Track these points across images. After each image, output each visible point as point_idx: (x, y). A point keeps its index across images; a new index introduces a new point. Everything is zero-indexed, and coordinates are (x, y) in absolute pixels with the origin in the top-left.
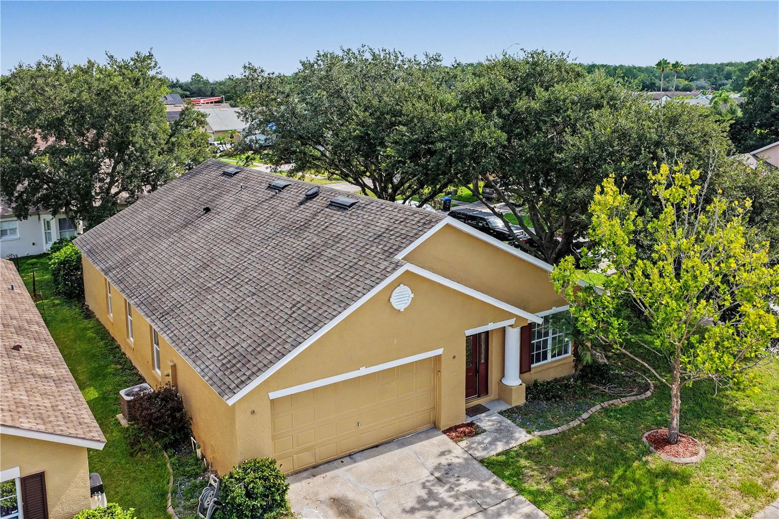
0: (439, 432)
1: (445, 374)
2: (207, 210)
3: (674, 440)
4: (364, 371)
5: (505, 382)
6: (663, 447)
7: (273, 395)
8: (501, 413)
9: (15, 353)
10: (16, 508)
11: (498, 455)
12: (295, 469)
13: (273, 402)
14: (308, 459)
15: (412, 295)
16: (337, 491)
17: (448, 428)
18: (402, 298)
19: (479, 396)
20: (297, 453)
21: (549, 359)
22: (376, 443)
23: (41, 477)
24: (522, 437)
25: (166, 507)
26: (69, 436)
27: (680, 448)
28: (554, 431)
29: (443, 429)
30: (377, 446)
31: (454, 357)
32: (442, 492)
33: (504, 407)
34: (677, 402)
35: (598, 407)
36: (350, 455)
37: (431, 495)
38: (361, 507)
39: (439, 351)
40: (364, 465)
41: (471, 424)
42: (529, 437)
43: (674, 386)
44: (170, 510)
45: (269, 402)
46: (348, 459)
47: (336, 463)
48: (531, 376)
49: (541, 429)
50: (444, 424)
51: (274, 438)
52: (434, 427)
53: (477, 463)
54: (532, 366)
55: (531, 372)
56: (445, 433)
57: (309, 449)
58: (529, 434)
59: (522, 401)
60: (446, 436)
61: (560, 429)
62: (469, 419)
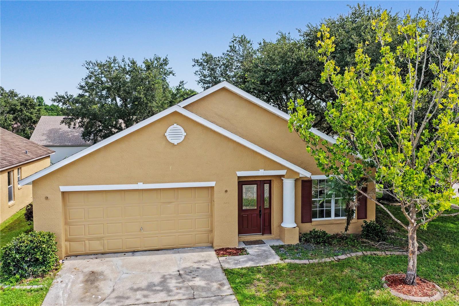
0: (212, 250)
1: (218, 204)
3: (409, 281)
4: (141, 186)
5: (283, 225)
6: (396, 285)
7: (63, 189)
8: (272, 247)
11: (242, 269)
12: (86, 252)
13: (63, 193)
14: (97, 246)
15: (185, 134)
17: (222, 248)
18: (176, 135)
19: (263, 234)
20: (89, 240)
21: (333, 217)
24: (275, 260)
29: (216, 248)
30: (158, 250)
31: (226, 191)
33: (277, 243)
34: (413, 244)
35: (360, 254)
38: (104, 280)
39: (212, 184)
41: (243, 249)
42: (281, 262)
43: (409, 228)
45: (61, 193)
46: (131, 253)
47: (119, 254)
48: (308, 227)
49: (295, 258)
50: (218, 245)
51: (66, 223)
52: (212, 247)
53: (220, 270)
54: (313, 220)
55: (313, 224)
56: (215, 251)
57: (98, 239)
58: (282, 260)
59: (295, 241)
60: (214, 253)
61: (311, 261)
62: (243, 246)
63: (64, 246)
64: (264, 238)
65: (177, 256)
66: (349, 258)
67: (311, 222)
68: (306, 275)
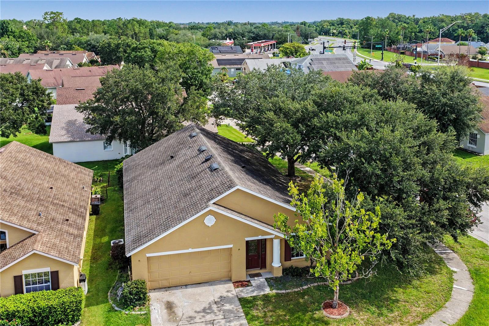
0: (230, 282)
1: (234, 257)
2: (172, 157)
3: (334, 306)
4: (190, 250)
5: (273, 264)
6: (327, 309)
7: (148, 255)
8: (266, 279)
9: (66, 222)
10: (49, 282)
11: (250, 297)
12: (160, 287)
13: (148, 258)
14: (166, 284)
15: (216, 220)
16: (172, 299)
17: (236, 281)
18: (210, 221)
19: (261, 269)
20: (161, 280)
22: (199, 282)
23: (57, 272)
24: (267, 291)
25: (108, 293)
26: (66, 259)
27: (335, 311)
28: (284, 291)
29: (233, 281)
30: (200, 284)
31: (239, 249)
32: (214, 307)
33: (269, 276)
35: (315, 284)
36: (186, 285)
37: (210, 308)
38: (176, 307)
39: (231, 246)
40: (190, 290)
41: (249, 281)
42: (270, 292)
44: (109, 294)
45: (146, 258)
46: (185, 287)
47: (178, 287)
48: (288, 264)
49: (278, 289)
50: (234, 279)
51: (149, 272)
52: (230, 280)
53: (236, 299)
54: (292, 258)
55: (292, 261)
56: (233, 283)
57: (166, 279)
58: (270, 290)
59: (280, 274)
60: (232, 284)
61: (287, 291)
62: (249, 279)
63: (148, 285)
64: (261, 271)
65: (211, 288)
66: (309, 287)
67: (290, 260)
68: (283, 302)
